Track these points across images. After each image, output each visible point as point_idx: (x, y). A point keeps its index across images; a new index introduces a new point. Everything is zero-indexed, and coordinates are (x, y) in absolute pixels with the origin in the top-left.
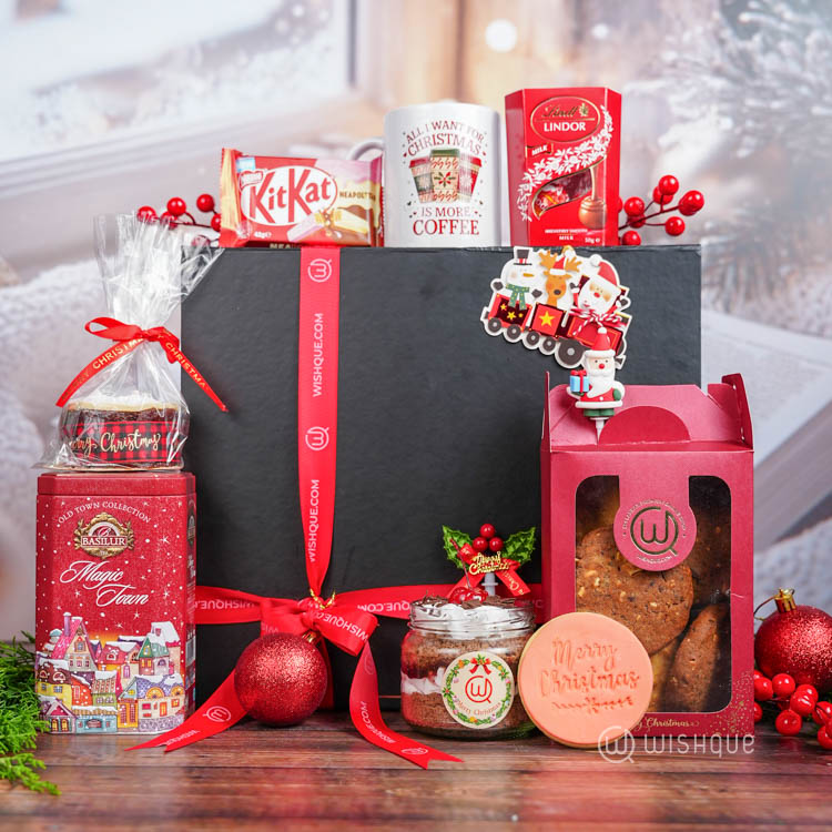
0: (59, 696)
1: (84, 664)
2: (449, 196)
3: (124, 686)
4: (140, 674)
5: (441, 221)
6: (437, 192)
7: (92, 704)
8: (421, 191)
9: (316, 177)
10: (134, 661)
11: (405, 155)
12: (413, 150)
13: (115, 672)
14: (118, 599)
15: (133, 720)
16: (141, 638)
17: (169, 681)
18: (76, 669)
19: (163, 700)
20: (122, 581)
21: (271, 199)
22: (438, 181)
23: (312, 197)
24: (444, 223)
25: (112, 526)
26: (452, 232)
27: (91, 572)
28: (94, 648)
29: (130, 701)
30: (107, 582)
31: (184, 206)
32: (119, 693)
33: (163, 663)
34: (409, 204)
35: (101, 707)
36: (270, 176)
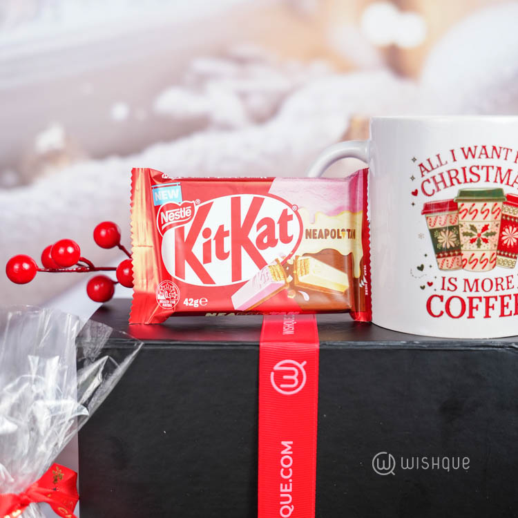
2: (484, 262)
5: (471, 299)
6: (466, 255)
8: (440, 252)
9: (271, 209)
11: (415, 193)
12: (429, 187)
21: (207, 246)
22: (468, 238)
23: (265, 240)
24: (476, 302)
26: (487, 316)
31: (77, 252)
34: (421, 268)
36: (204, 211)
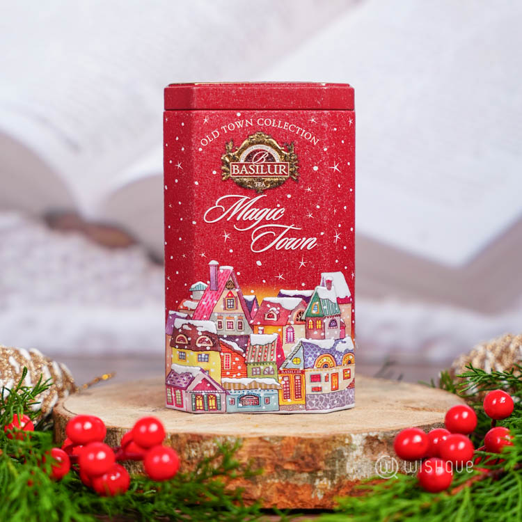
0: (204, 365)
1: (236, 325)
3: (287, 353)
4: (307, 337)
7: (247, 376)
10: (300, 321)
13: (276, 335)
14: (279, 243)
15: (298, 395)
16: (307, 293)
17: (341, 347)
18: (226, 332)
19: (334, 371)
20: (284, 220)
25: (269, 149)
27: (245, 209)
28: (248, 306)
29: (295, 371)
30: (264, 221)
32: (280, 361)
33: (333, 324)
35: (258, 380)
